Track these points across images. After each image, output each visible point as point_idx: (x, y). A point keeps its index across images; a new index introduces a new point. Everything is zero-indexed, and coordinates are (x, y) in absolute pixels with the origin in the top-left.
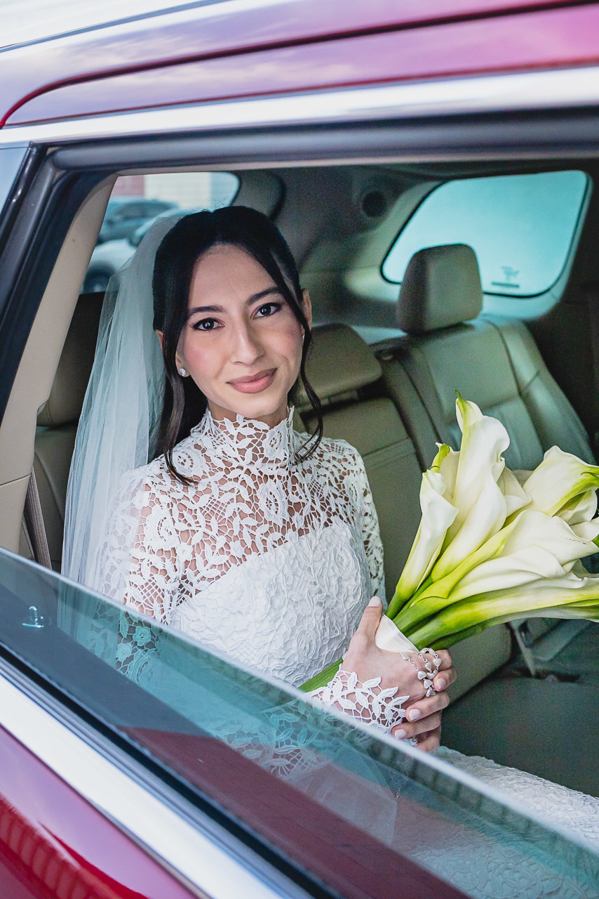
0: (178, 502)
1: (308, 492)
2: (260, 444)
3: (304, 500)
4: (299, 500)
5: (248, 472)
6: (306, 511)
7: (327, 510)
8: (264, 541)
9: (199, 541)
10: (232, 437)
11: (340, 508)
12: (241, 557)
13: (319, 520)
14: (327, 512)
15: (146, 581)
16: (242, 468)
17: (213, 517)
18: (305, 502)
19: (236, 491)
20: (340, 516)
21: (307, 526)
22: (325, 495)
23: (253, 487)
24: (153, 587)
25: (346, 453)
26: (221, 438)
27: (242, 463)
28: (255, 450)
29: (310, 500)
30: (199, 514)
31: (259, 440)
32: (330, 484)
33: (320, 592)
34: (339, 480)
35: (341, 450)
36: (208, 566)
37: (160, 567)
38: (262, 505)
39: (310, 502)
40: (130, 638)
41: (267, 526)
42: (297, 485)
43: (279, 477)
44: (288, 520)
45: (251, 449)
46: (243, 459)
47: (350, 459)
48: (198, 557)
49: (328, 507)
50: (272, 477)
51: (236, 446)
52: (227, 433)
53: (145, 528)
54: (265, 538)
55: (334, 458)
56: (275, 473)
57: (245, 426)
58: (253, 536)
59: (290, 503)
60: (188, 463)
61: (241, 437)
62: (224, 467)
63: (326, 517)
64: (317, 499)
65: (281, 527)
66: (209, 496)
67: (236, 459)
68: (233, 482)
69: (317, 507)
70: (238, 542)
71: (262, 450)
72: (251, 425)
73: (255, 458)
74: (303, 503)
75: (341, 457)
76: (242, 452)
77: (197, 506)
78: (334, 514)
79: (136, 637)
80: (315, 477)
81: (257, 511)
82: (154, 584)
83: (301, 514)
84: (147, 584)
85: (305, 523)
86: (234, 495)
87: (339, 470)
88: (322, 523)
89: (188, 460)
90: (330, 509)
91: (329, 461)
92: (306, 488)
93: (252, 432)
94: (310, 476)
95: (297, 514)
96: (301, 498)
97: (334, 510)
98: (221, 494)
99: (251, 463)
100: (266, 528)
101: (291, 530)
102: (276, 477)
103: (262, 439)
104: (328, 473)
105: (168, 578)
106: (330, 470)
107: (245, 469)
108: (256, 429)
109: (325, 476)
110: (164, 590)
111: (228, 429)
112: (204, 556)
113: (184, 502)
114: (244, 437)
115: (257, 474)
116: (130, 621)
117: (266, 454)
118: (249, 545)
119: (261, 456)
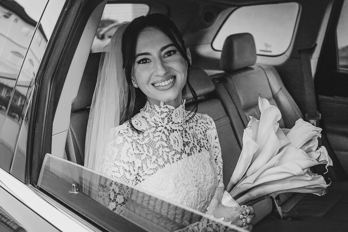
0: (135, 141)
1: (191, 137)
2: (171, 116)
3: (190, 140)
4: (188, 141)
5: (166, 128)
6: (191, 145)
7: (200, 145)
8: (173, 158)
9: (144, 158)
10: (158, 113)
11: (205, 144)
12: (163, 165)
13: (196, 149)
14: (200, 146)
15: (122, 175)
16: (163, 126)
17: (151, 148)
18: (190, 141)
19: (160, 136)
20: (205, 148)
21: (191, 152)
22: (199, 138)
23: (168, 135)
24: (125, 178)
25: (208, 120)
26: (154, 113)
27: (163, 124)
28: (169, 118)
29: (193, 141)
30: (144, 146)
31: (170, 114)
32: (201, 134)
33: (196, 181)
34: (204, 132)
35: (206, 119)
36: (148, 169)
37: (128, 169)
38: (172, 142)
39: (193, 142)
40: (114, 200)
41: (174, 152)
42: (187, 134)
43: (179, 130)
44: (183, 149)
45: (167, 118)
46: (164, 122)
47: (209, 123)
48: (144, 165)
49: (200, 143)
50: (176, 130)
51: (160, 117)
52: (156, 111)
53: (121, 152)
54: (173, 157)
55: (202, 122)
56: (177, 128)
57: (164, 108)
58: (168, 156)
59: (184, 141)
60: (139, 124)
61: (162, 112)
62: (155, 126)
63: (199, 148)
64: (195, 140)
65: (180, 152)
66: (149, 138)
67: (160, 122)
68: (159, 132)
69: (196, 144)
70: (161, 159)
71: (172, 118)
72: (167, 107)
73: (168, 122)
74: (190, 142)
75: (206, 122)
76: (163, 119)
77: (143, 143)
78: (203, 147)
79: (117, 200)
80: (195, 131)
81: (170, 145)
82: (125, 177)
83: (189, 147)
84: (122, 177)
85: (191, 150)
86: (159, 138)
87: (205, 128)
88: (198, 151)
89: (139, 123)
90: (201, 144)
91: (200, 124)
92: (191, 135)
93: (167, 110)
94: (193, 130)
95: (187, 147)
96: (188, 139)
97: (202, 145)
98: (154, 138)
99: (167, 124)
100: (173, 152)
101: (184, 153)
102: (178, 130)
103: (172, 114)
104: (200, 129)
105: (131, 174)
106: (201, 128)
107: (164, 127)
108: (169, 109)
109: (199, 130)
110: (129, 179)
111: (156, 109)
112: (146, 165)
113: (138, 141)
114: (164, 112)
115: (170, 129)
116: (115, 193)
117: (173, 120)
118: (166, 160)
119: (171, 121)
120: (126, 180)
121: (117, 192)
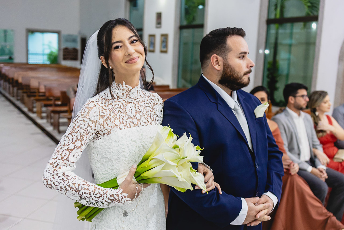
0: (102, 107)
2: (129, 93)
5: (124, 100)
6: (141, 113)
8: (126, 121)
9: (106, 119)
10: (121, 89)
12: (118, 125)
15: (86, 128)
16: (122, 99)
17: (112, 112)
18: (141, 111)
19: (120, 105)
20: (151, 118)
22: (147, 110)
23: (125, 105)
24: (87, 130)
25: (157, 98)
26: (118, 89)
27: (122, 97)
28: (127, 94)
29: (143, 111)
30: (108, 111)
31: (129, 92)
32: (150, 107)
35: (155, 97)
36: (108, 126)
37: (91, 125)
38: (127, 110)
39: (142, 111)
40: (74, 143)
41: (128, 117)
42: (139, 106)
43: (133, 103)
44: (135, 116)
45: (126, 94)
46: (123, 96)
47: (157, 100)
48: (105, 123)
50: (131, 103)
51: (121, 92)
52: (120, 88)
53: (90, 113)
54: (126, 120)
55: (152, 99)
56: (132, 102)
57: (125, 87)
58: (123, 119)
59: (136, 111)
60: (106, 96)
61: (123, 90)
62: (117, 98)
63: (147, 117)
64: (145, 111)
65: (132, 118)
66: (112, 105)
67: (121, 96)
68: (119, 102)
70: (118, 120)
71: (129, 95)
72: (127, 87)
73: (126, 97)
74: (140, 111)
75: (155, 99)
76: (123, 94)
77: (108, 108)
79: (76, 143)
81: (125, 112)
82: (87, 129)
84: (85, 129)
86: (119, 106)
87: (153, 103)
89: (107, 95)
91: (150, 100)
92: (142, 107)
93: (127, 89)
94: (144, 103)
95: (138, 114)
96: (140, 109)
97: (149, 115)
98: (115, 105)
99: (125, 98)
100: (127, 117)
102: (132, 103)
103: (130, 92)
105: (92, 129)
106: (150, 103)
107: (123, 100)
108: (128, 88)
109: (148, 104)
110: (89, 132)
111: (120, 87)
112: (107, 123)
113: (104, 107)
114: (124, 90)
115: (127, 101)
116: (77, 138)
117: (130, 96)
118: (121, 122)
119: (128, 96)
120: (87, 131)
121: (79, 138)
